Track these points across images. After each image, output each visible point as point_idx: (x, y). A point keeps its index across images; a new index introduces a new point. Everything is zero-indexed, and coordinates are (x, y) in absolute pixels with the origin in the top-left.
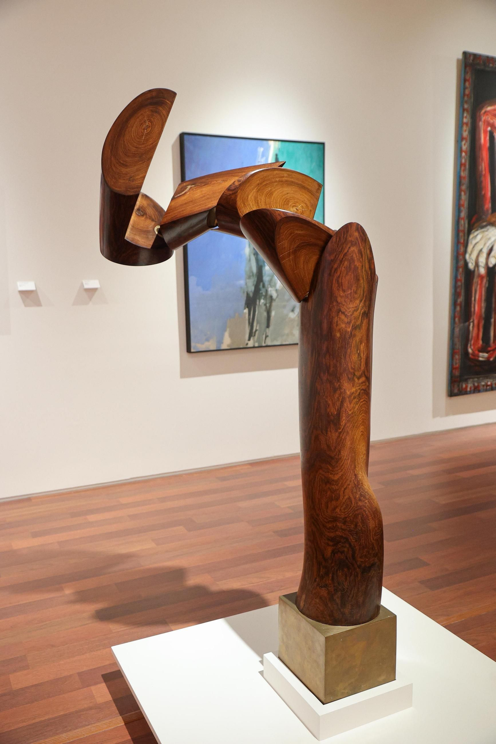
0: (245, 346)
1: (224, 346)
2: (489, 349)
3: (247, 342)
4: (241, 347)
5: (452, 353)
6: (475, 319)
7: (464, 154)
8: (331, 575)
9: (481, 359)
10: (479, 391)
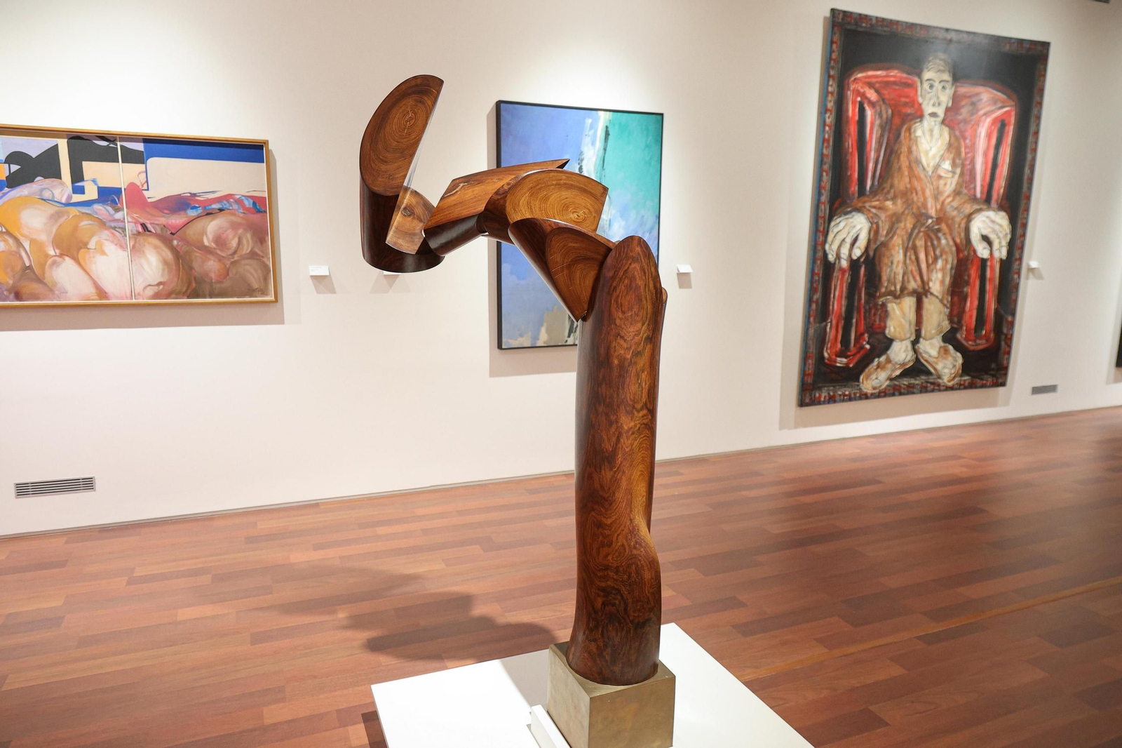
0: (564, 344)
1: (540, 343)
2: (849, 353)
3: (566, 338)
4: (560, 344)
5: (805, 357)
6: (833, 319)
7: (827, 128)
8: (600, 629)
9: (838, 365)
10: (835, 402)
